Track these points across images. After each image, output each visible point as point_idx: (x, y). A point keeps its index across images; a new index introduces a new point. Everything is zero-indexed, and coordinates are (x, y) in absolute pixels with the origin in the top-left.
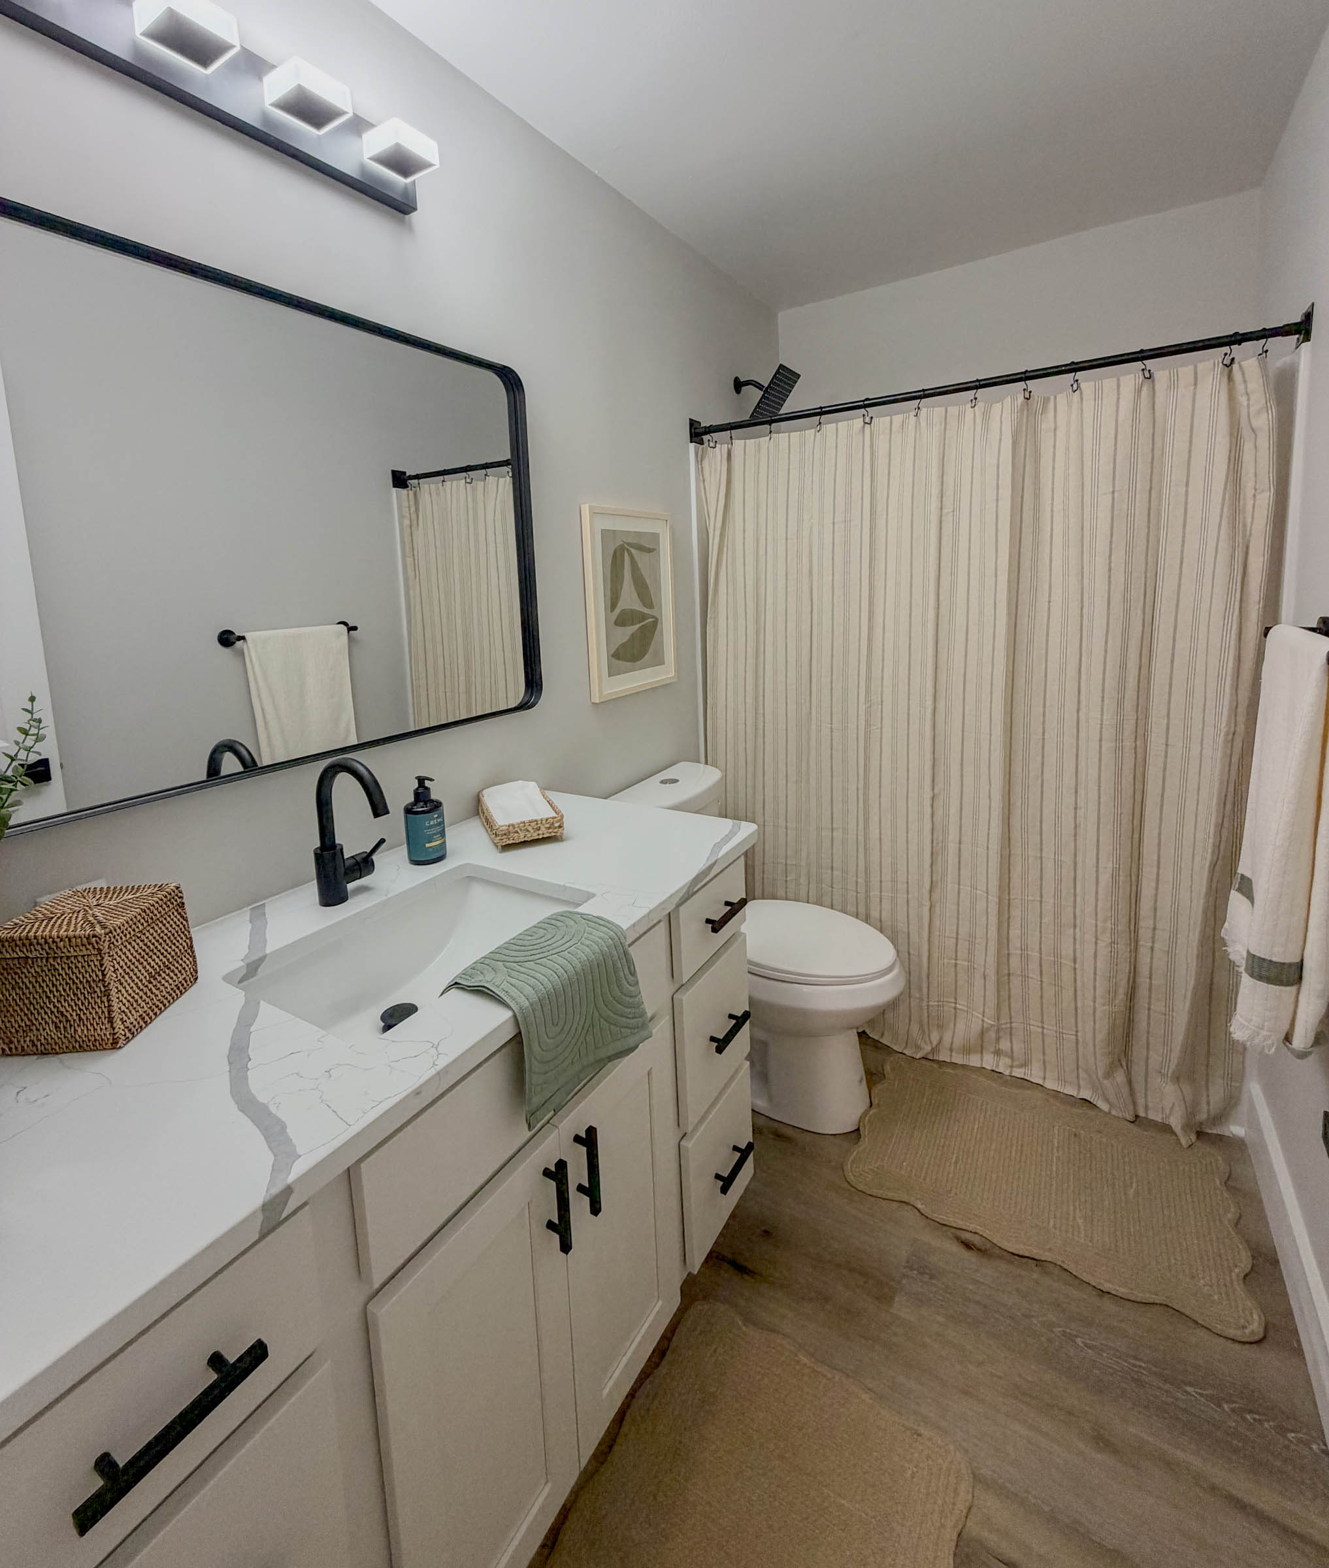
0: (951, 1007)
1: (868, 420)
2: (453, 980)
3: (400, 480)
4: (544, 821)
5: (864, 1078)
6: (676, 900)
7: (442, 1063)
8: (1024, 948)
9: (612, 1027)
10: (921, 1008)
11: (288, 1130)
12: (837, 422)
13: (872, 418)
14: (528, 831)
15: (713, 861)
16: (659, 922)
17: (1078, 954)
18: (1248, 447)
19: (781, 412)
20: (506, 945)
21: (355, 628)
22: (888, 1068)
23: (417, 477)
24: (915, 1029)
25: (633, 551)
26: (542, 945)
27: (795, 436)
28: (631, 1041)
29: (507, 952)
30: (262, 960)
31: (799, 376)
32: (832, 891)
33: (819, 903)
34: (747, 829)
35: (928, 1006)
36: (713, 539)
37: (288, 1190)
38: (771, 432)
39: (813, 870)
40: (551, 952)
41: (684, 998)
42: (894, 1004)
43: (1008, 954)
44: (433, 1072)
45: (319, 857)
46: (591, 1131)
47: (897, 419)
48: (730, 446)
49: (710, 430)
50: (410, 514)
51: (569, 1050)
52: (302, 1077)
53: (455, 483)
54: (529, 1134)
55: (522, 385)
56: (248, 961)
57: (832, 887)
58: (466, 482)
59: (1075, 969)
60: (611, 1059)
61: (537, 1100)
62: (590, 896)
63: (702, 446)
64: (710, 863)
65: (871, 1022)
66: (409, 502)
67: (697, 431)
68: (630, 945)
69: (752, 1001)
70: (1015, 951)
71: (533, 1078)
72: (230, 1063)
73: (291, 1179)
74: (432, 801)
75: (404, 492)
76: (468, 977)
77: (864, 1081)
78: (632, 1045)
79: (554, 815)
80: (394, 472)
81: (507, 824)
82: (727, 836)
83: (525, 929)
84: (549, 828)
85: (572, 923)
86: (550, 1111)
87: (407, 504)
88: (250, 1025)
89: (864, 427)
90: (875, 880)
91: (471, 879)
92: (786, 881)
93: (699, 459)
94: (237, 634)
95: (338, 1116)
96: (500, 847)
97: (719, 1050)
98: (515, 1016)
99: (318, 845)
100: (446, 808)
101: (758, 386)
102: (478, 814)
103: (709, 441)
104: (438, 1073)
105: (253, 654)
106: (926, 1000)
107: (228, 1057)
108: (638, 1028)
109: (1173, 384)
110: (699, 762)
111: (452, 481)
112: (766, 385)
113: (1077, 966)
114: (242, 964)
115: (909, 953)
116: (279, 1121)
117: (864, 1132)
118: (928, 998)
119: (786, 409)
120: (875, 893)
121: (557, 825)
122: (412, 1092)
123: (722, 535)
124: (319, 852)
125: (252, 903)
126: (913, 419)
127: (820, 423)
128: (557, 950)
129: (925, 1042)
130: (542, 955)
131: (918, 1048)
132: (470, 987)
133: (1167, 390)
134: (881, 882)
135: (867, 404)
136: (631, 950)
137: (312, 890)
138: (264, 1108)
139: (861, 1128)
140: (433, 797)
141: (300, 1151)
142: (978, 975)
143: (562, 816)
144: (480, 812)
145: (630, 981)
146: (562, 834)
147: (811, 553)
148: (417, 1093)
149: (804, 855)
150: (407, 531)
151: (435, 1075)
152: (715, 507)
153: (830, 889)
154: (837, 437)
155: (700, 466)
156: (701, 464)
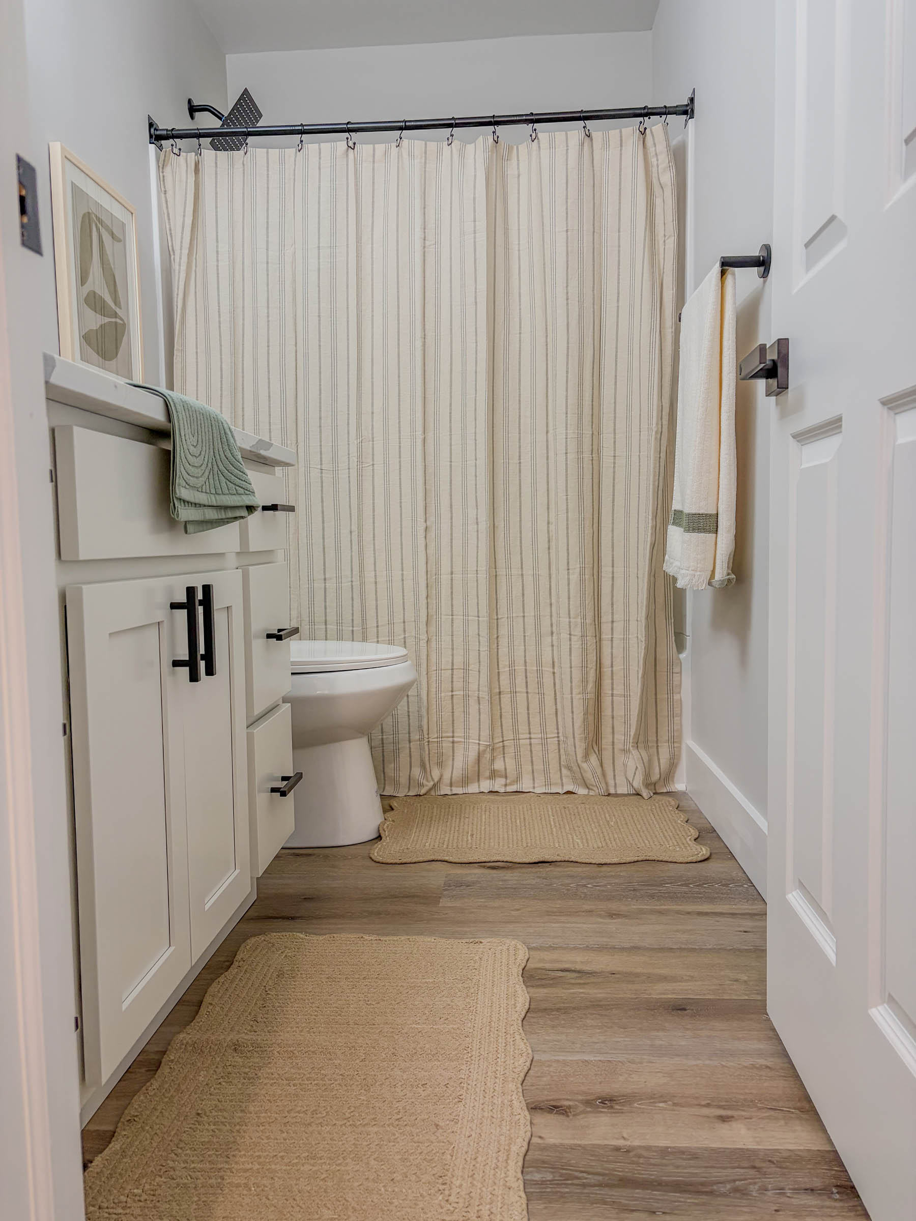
0: (449, 741)
1: (351, 144)
8: (512, 664)
12: (319, 142)
13: (355, 144)
17: (556, 660)
18: (658, 202)
24: (416, 770)
25: (100, 227)
27: (274, 153)
28: (246, 499)
35: (428, 742)
43: (499, 672)
46: (207, 589)
47: (380, 148)
48: (197, 155)
49: (173, 135)
59: (554, 673)
63: (163, 152)
67: (159, 132)
70: (504, 670)
89: (347, 151)
101: (217, 113)
103: (172, 146)
106: (427, 737)
108: (249, 490)
109: (606, 145)
112: (225, 114)
113: (555, 671)
117: (384, 837)
118: (428, 734)
126: (394, 151)
127: (302, 142)
129: (427, 780)
131: (421, 785)
133: (602, 149)
135: (350, 128)
139: (380, 836)
142: (473, 702)
152: (182, 221)
154: (320, 158)
155: (161, 174)
156: (163, 172)
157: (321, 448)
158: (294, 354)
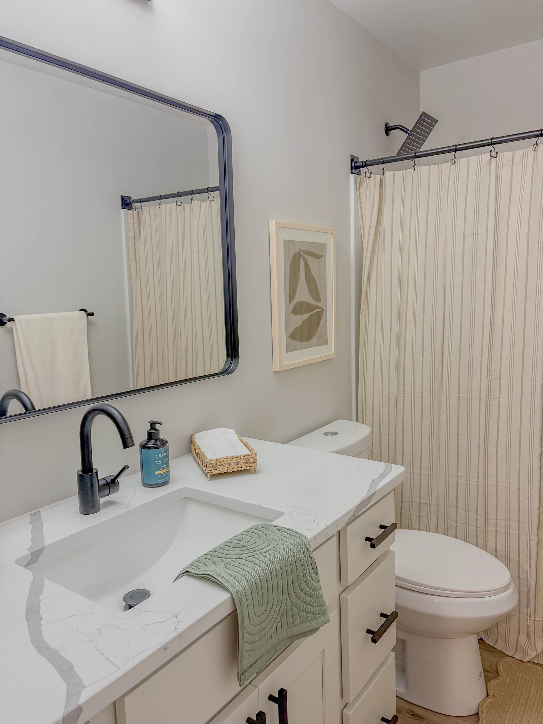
1: (494, 154)
2: (184, 569)
3: (126, 203)
4: (243, 458)
5: (482, 673)
6: (346, 520)
7: (182, 627)
9: (301, 612)
10: (529, 622)
11: (76, 669)
12: (468, 157)
13: (497, 153)
14: (230, 464)
15: (373, 492)
16: (333, 536)
19: (421, 150)
20: (221, 546)
21: (92, 314)
22: (501, 668)
23: (141, 201)
24: (523, 638)
25: (307, 257)
26: (249, 547)
27: (434, 168)
28: (314, 624)
29: (222, 551)
30: (42, 550)
31: (436, 121)
32: (456, 525)
33: (446, 533)
34: (397, 470)
35: (534, 620)
36: (367, 248)
37: (80, 709)
38: (415, 165)
39: (442, 508)
40: (256, 553)
41: (348, 597)
42: (507, 617)
44: (175, 634)
45: (81, 478)
46: (282, 692)
47: (519, 154)
48: (382, 176)
49: (366, 164)
50: (134, 228)
51: (269, 627)
52: (80, 633)
53: (168, 205)
54: (240, 688)
55: (230, 129)
56: (32, 551)
57: (457, 522)
58: (177, 205)
60: (298, 636)
61: (246, 663)
62: (279, 514)
63: (360, 177)
64: (371, 493)
65: (487, 631)
66: (133, 219)
67: (357, 164)
68: (313, 551)
69: (397, 606)
71: (245, 646)
72: (28, 621)
73: (81, 701)
74: (160, 440)
75: (130, 212)
76: (195, 568)
77: (483, 677)
78: (316, 627)
79: (249, 453)
80: (122, 196)
81: (215, 458)
82: (381, 474)
83: (235, 535)
84: (246, 463)
85: (270, 532)
86: (255, 673)
87: (132, 221)
88: (39, 595)
89: (491, 160)
90: (492, 516)
91: (188, 499)
92: (419, 516)
93: (358, 186)
94: (8, 316)
95: (110, 661)
96: (209, 476)
97: (374, 641)
98: (232, 597)
99: (80, 468)
100: (171, 446)
101: (405, 130)
102: (191, 452)
103: (366, 172)
104: (179, 635)
105: (20, 333)
106: (533, 616)
107: (26, 616)
108: (320, 614)
110: (352, 420)
111: (166, 204)
112: (410, 129)
114: (28, 552)
115: (519, 578)
116: (68, 661)
117: (482, 716)
118: (535, 614)
119: (426, 147)
120: (491, 528)
121: (252, 461)
122: (161, 648)
123: (374, 246)
124: (81, 473)
125: (30, 511)
126: (531, 154)
127: (455, 158)
128: (260, 551)
129: (531, 650)
130: (249, 555)
131: (526, 653)
132: (197, 574)
134: (497, 519)
135: (492, 142)
136: (315, 555)
137: (75, 500)
138: (56, 652)
139: (480, 713)
140: (161, 436)
141: (85, 684)
143: (256, 454)
144: (193, 450)
145: (313, 578)
146: (255, 468)
147: (445, 259)
148: (165, 648)
149: (434, 496)
150: (131, 242)
151: (177, 636)
152: (369, 222)
153: (455, 524)
154: (468, 168)
155: (358, 192)
156: (359, 190)
157: (459, 382)
158: (443, 313)
